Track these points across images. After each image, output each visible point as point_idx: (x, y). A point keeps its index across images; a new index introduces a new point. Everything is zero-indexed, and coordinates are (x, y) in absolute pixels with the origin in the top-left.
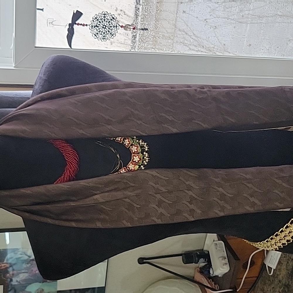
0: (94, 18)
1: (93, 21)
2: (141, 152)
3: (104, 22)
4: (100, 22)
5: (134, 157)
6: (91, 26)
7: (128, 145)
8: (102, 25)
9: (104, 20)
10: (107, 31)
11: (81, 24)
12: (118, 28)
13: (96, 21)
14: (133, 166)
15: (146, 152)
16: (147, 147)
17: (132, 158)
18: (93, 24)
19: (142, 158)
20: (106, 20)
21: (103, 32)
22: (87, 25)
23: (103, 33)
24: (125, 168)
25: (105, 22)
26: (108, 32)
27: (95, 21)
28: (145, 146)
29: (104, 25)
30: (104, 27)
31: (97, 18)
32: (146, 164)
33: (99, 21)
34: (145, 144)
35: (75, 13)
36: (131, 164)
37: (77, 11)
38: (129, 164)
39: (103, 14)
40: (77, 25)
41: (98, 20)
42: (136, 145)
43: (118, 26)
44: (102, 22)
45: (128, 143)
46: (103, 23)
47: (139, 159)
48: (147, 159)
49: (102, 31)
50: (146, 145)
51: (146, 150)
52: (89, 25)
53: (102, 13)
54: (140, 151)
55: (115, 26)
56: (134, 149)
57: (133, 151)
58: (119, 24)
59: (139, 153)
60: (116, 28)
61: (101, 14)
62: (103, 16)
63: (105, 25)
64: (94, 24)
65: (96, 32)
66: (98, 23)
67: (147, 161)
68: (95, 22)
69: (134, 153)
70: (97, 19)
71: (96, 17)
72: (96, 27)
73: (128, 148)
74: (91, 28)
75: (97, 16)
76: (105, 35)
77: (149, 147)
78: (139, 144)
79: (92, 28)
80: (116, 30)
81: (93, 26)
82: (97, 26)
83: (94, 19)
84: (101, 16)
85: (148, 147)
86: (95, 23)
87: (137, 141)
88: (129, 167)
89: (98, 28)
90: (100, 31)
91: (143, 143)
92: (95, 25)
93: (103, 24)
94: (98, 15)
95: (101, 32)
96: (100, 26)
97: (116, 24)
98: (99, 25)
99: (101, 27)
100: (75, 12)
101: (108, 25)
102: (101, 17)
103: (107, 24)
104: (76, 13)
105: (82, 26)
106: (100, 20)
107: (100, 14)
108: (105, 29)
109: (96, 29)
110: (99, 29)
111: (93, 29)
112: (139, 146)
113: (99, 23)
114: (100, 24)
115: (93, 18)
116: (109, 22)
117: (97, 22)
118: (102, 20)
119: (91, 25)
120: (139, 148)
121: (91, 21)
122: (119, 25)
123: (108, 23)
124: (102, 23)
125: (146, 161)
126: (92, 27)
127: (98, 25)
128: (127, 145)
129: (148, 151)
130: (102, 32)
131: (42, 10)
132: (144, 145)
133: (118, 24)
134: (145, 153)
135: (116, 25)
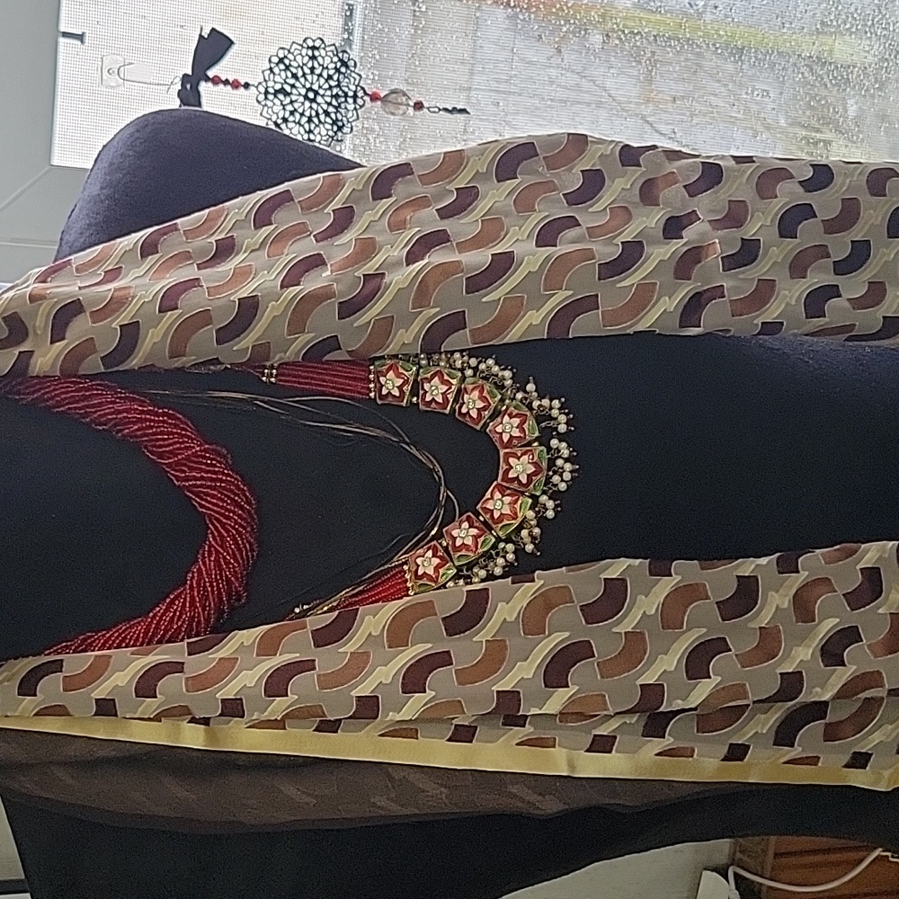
0: (275, 60)
1: (271, 69)
2: (537, 439)
3: (309, 77)
4: (295, 76)
5: (512, 461)
6: (262, 89)
7: (479, 414)
8: (304, 86)
9: (312, 69)
10: (321, 111)
11: (226, 82)
12: (360, 101)
13: (283, 74)
14: (507, 499)
15: (561, 438)
16: (563, 418)
17: (503, 466)
18: (270, 84)
19: (544, 465)
20: (318, 71)
21: (307, 114)
22: (247, 86)
23: (307, 119)
24: (469, 517)
25: (315, 77)
26: (322, 117)
27: (276, 70)
28: (555, 413)
29: (310, 89)
30: (311, 95)
31: (287, 62)
32: (563, 486)
33: (294, 71)
34: (556, 403)
35: (206, 36)
36: (498, 495)
37: (213, 29)
38: (488, 495)
39: (308, 48)
40: (210, 84)
41: (287, 68)
42: (516, 412)
43: (360, 94)
44: (304, 75)
45: (480, 404)
46: (306, 79)
47: (532, 469)
48: (568, 466)
49: (300, 110)
50: (559, 409)
51: (562, 428)
52: (257, 87)
53: (304, 41)
54: (537, 434)
55: (351, 94)
56: (507, 427)
57: (506, 438)
58: (363, 88)
59: (529, 444)
60: (355, 102)
61: (302, 46)
62: (307, 55)
63: (315, 87)
64: (275, 82)
65: (281, 115)
66: (287, 81)
67: (567, 476)
68: (279, 75)
69: (509, 444)
70: (285, 65)
71: (281, 56)
72: (281, 96)
73: (478, 428)
74: (261, 97)
75: (286, 52)
76: (313, 126)
77: (571, 416)
78: (530, 407)
79: (266, 98)
80: (355, 109)
81: (271, 90)
82: (282, 91)
83: (273, 65)
84: (301, 54)
85: (567, 414)
86: (277, 79)
87: (519, 396)
88: (490, 506)
89: (288, 100)
90: (295, 110)
91: (546, 402)
92: (278, 87)
93: (308, 85)
94: (289, 51)
95: (298, 116)
96: (294, 91)
97: (353, 88)
98: (293, 86)
99: (300, 94)
100: (205, 34)
101: (326, 90)
102: (299, 58)
103: (320, 87)
104: (209, 35)
105: (229, 87)
106: (296, 68)
107: (295, 46)
108: (314, 106)
109: (281, 101)
110: (292, 102)
111: (270, 104)
112: (528, 414)
113: (292, 81)
114: (297, 84)
115: (270, 61)
116: (330, 77)
117: (284, 77)
118: (305, 68)
119: (264, 84)
120: (531, 422)
121: (263, 72)
122: (365, 93)
123: (327, 81)
124: (302, 80)
125: (561, 475)
126: (267, 93)
127: (288, 88)
128: (474, 414)
129: (569, 431)
130: (302, 115)
131: (80, 37)
132: (551, 408)
133: (359, 88)
134: (554, 443)
135: (355, 92)
